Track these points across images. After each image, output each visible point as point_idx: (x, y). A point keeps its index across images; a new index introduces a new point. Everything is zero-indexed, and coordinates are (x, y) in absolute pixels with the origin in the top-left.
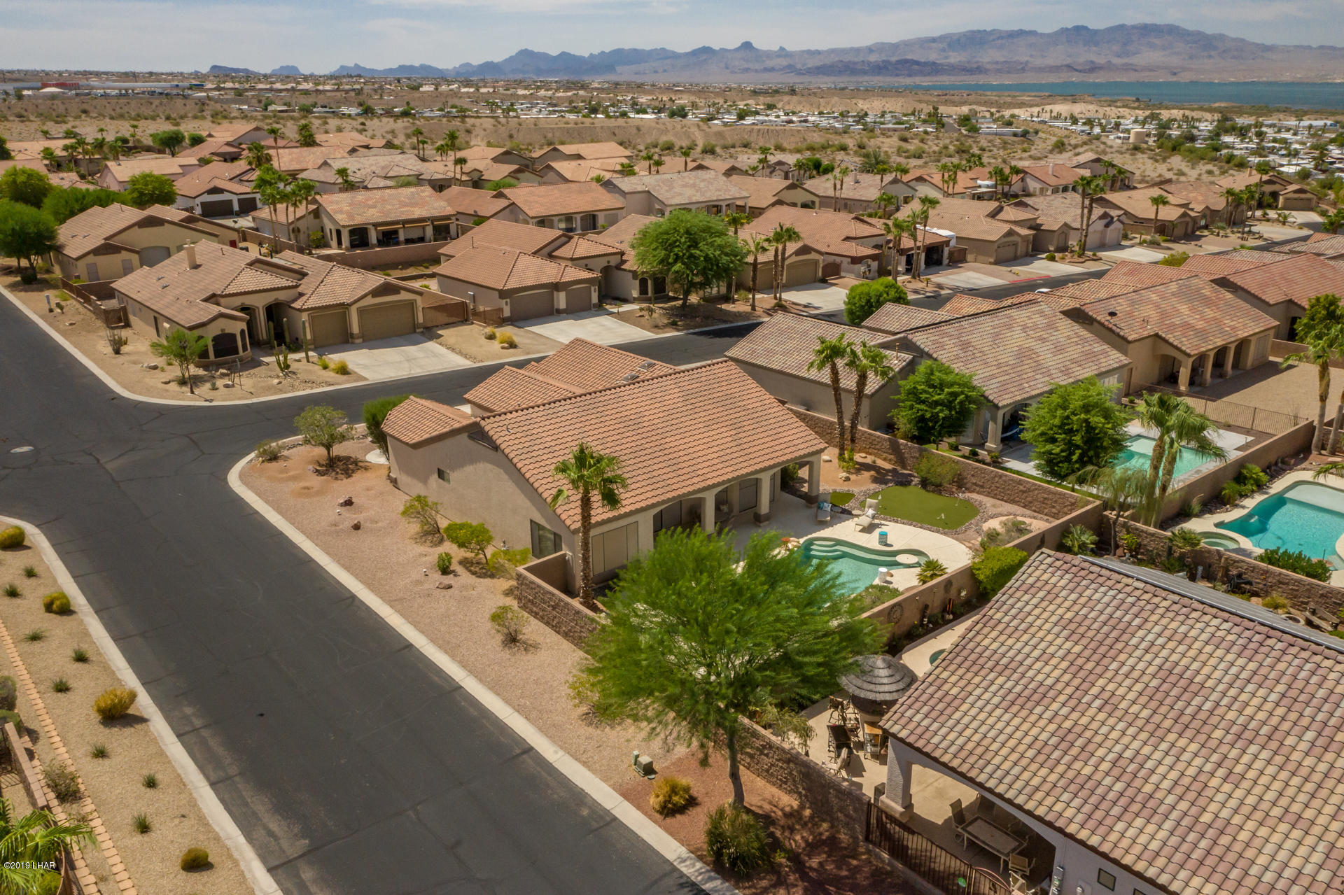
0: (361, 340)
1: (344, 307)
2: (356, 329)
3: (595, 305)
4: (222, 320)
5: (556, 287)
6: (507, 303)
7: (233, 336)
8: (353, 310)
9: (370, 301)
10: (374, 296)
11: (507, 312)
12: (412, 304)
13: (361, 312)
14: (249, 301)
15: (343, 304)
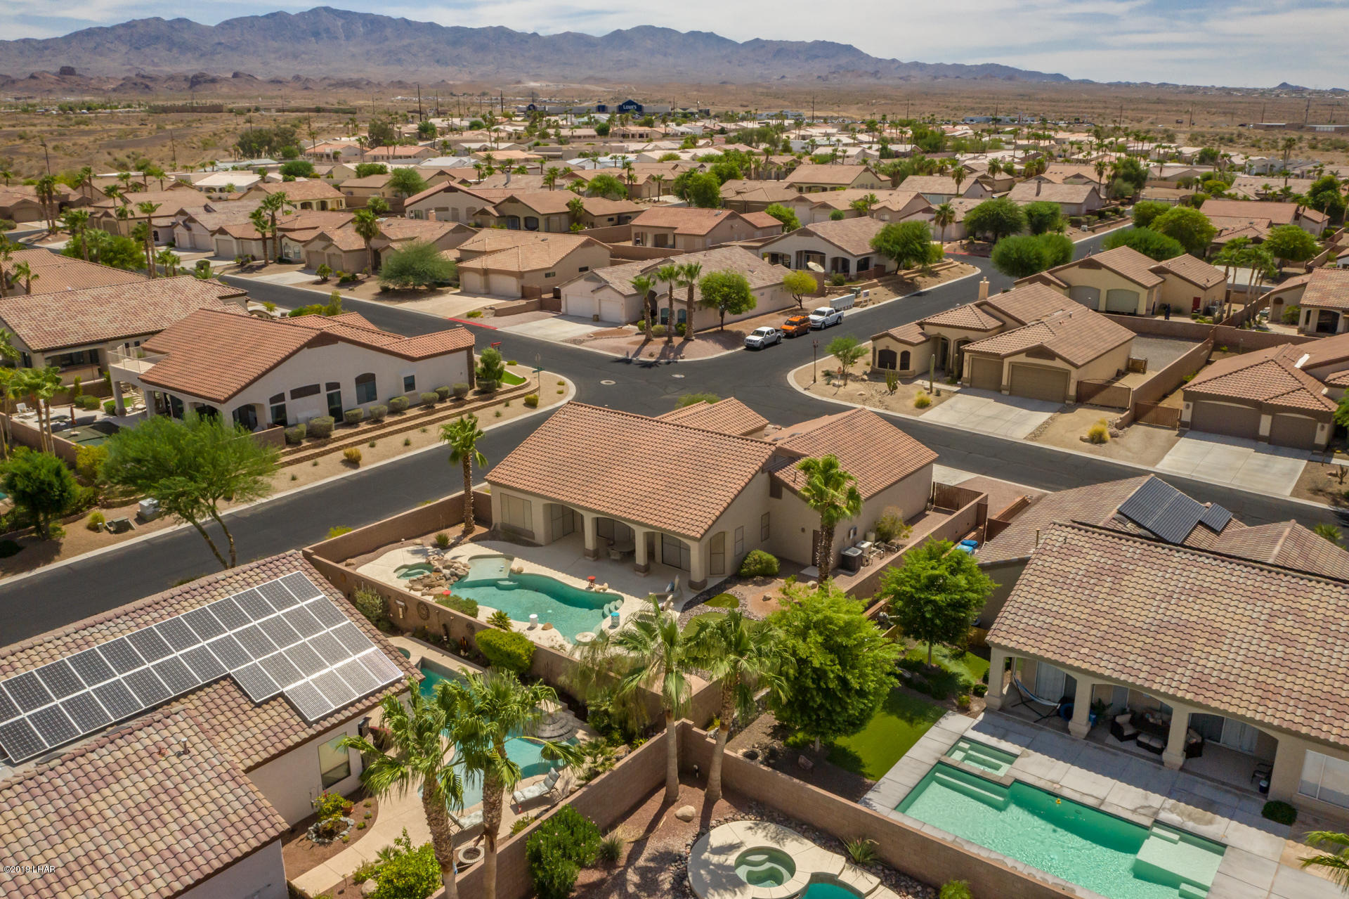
0: (1007, 393)
1: (999, 358)
2: (1004, 382)
3: (1317, 447)
4: (887, 339)
5: (1261, 407)
6: (1188, 406)
7: (894, 354)
8: (1006, 361)
9: (1022, 358)
10: (1028, 355)
11: (1187, 416)
12: (1066, 374)
13: (1014, 366)
14: (945, 333)
15: (998, 355)
